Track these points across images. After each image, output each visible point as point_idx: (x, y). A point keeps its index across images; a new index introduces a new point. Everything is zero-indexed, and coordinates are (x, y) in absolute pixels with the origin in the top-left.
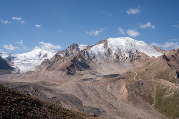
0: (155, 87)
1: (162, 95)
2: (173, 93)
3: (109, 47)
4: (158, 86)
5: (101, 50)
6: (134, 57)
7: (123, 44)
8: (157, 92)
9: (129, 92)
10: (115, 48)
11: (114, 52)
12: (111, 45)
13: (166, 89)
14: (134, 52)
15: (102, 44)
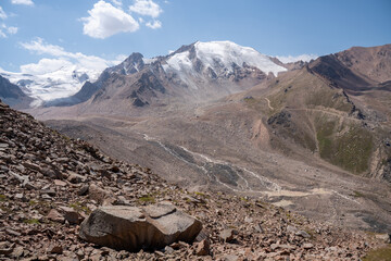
0: (311, 120)
1: (329, 133)
2: (347, 129)
3: (198, 57)
4: (317, 119)
5: (185, 62)
6: (241, 73)
7: (221, 53)
8: (318, 128)
9: (270, 131)
10: (209, 59)
11: (208, 65)
12: (201, 53)
13: (333, 123)
14: (240, 65)
15: (187, 53)
